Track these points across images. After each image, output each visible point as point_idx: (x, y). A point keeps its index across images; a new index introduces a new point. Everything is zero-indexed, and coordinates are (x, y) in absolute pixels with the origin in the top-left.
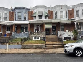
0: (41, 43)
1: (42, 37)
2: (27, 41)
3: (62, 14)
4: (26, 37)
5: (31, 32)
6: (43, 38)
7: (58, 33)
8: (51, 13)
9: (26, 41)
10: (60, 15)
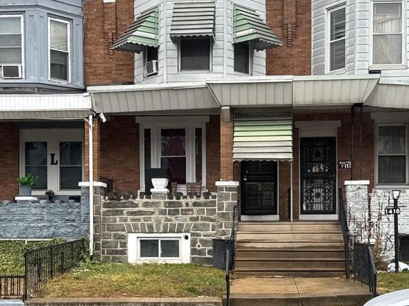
0: (192, 291)
1: (210, 234)
2: (76, 272)
3: (389, 28)
4: (67, 234)
5: (106, 191)
6: (217, 243)
7: (350, 204)
8: (290, 21)
9: (62, 270)
10: (370, 32)
